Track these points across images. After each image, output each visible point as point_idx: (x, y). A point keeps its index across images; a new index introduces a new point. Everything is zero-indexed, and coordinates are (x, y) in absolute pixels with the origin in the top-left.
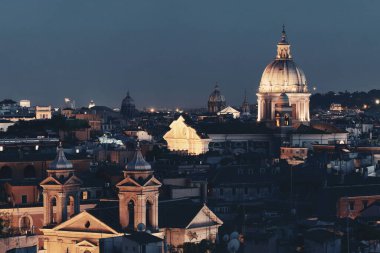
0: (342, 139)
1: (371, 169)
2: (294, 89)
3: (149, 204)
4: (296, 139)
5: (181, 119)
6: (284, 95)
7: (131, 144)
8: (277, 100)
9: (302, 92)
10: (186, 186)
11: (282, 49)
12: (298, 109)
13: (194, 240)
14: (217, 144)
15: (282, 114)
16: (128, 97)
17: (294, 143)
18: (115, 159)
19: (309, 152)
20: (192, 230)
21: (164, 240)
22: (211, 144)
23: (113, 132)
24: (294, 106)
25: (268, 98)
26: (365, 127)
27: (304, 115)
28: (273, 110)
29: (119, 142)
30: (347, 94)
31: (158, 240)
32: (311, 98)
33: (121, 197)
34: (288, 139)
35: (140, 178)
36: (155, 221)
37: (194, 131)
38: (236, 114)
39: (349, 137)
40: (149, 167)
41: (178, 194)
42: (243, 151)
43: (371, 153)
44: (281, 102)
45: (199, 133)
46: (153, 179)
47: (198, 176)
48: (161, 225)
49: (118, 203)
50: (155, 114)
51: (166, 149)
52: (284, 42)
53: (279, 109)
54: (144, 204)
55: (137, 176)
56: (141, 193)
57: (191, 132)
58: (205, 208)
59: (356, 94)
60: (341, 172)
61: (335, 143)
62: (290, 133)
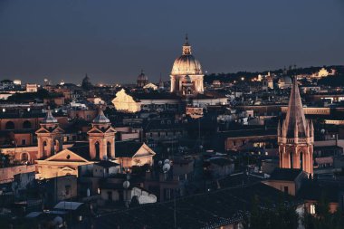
0: (224, 101)
1: (245, 120)
2: (194, 73)
3: (109, 143)
4: (195, 103)
5: (123, 90)
6: (187, 76)
7: (92, 106)
8: (183, 79)
9: (198, 74)
10: (130, 132)
11: (186, 49)
12: (196, 84)
13: (139, 164)
14: (146, 106)
15: (186, 87)
16: (86, 78)
17: (195, 104)
18: (82, 115)
19: (204, 110)
20: (137, 158)
21: (120, 165)
22: (142, 106)
23: (78, 99)
24: (194, 82)
25: (177, 78)
26: (238, 94)
27: (200, 88)
28: (181, 85)
29: (83, 105)
30: (223, 75)
31: (116, 165)
32: (204, 77)
33: (91, 140)
34: (191, 102)
35: (103, 128)
36: (113, 153)
37: (131, 98)
38: (155, 88)
39: (228, 101)
40: (108, 121)
41: (125, 137)
42: (162, 110)
43: (245, 110)
44: (186, 80)
45: (134, 99)
46: (111, 128)
47: (136, 126)
48: (116, 156)
49: (88, 144)
50: (103, 88)
51: (114, 109)
52: (187, 45)
53: (185, 84)
54: (106, 144)
55: (101, 127)
56: (103, 137)
57: (130, 98)
58: (144, 145)
59: (229, 75)
60: (226, 122)
61: (220, 104)
62: (191, 99)
